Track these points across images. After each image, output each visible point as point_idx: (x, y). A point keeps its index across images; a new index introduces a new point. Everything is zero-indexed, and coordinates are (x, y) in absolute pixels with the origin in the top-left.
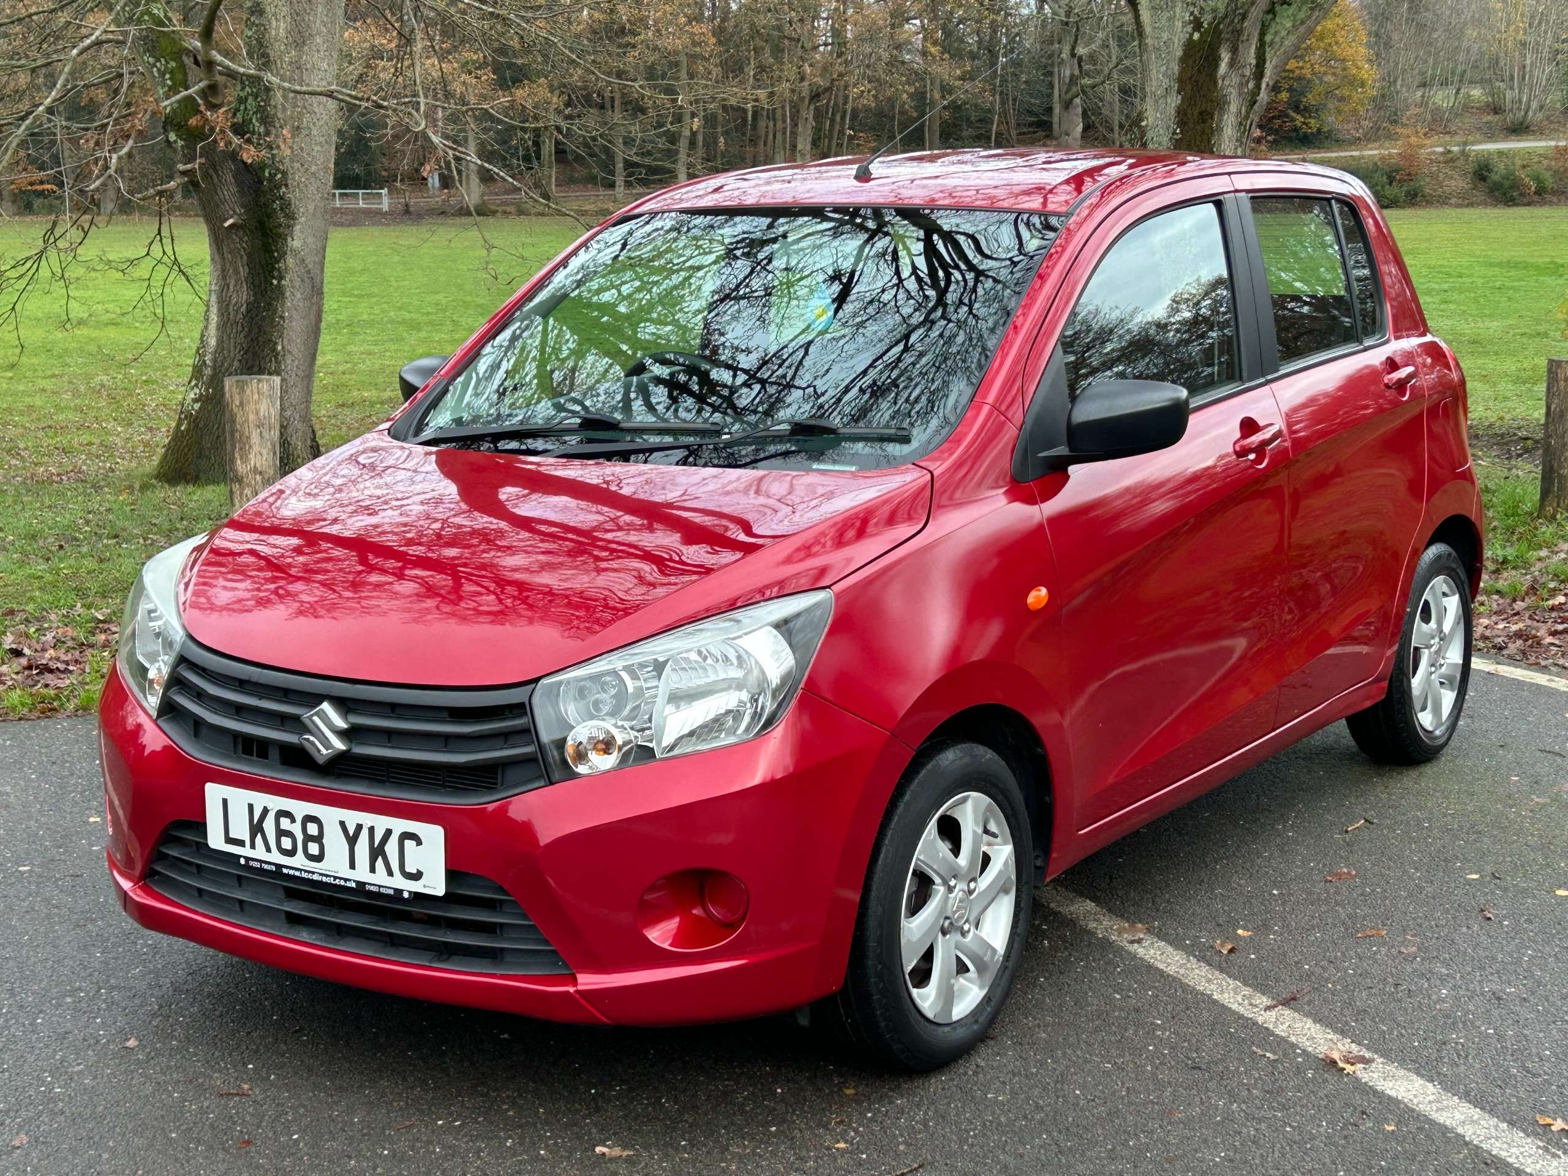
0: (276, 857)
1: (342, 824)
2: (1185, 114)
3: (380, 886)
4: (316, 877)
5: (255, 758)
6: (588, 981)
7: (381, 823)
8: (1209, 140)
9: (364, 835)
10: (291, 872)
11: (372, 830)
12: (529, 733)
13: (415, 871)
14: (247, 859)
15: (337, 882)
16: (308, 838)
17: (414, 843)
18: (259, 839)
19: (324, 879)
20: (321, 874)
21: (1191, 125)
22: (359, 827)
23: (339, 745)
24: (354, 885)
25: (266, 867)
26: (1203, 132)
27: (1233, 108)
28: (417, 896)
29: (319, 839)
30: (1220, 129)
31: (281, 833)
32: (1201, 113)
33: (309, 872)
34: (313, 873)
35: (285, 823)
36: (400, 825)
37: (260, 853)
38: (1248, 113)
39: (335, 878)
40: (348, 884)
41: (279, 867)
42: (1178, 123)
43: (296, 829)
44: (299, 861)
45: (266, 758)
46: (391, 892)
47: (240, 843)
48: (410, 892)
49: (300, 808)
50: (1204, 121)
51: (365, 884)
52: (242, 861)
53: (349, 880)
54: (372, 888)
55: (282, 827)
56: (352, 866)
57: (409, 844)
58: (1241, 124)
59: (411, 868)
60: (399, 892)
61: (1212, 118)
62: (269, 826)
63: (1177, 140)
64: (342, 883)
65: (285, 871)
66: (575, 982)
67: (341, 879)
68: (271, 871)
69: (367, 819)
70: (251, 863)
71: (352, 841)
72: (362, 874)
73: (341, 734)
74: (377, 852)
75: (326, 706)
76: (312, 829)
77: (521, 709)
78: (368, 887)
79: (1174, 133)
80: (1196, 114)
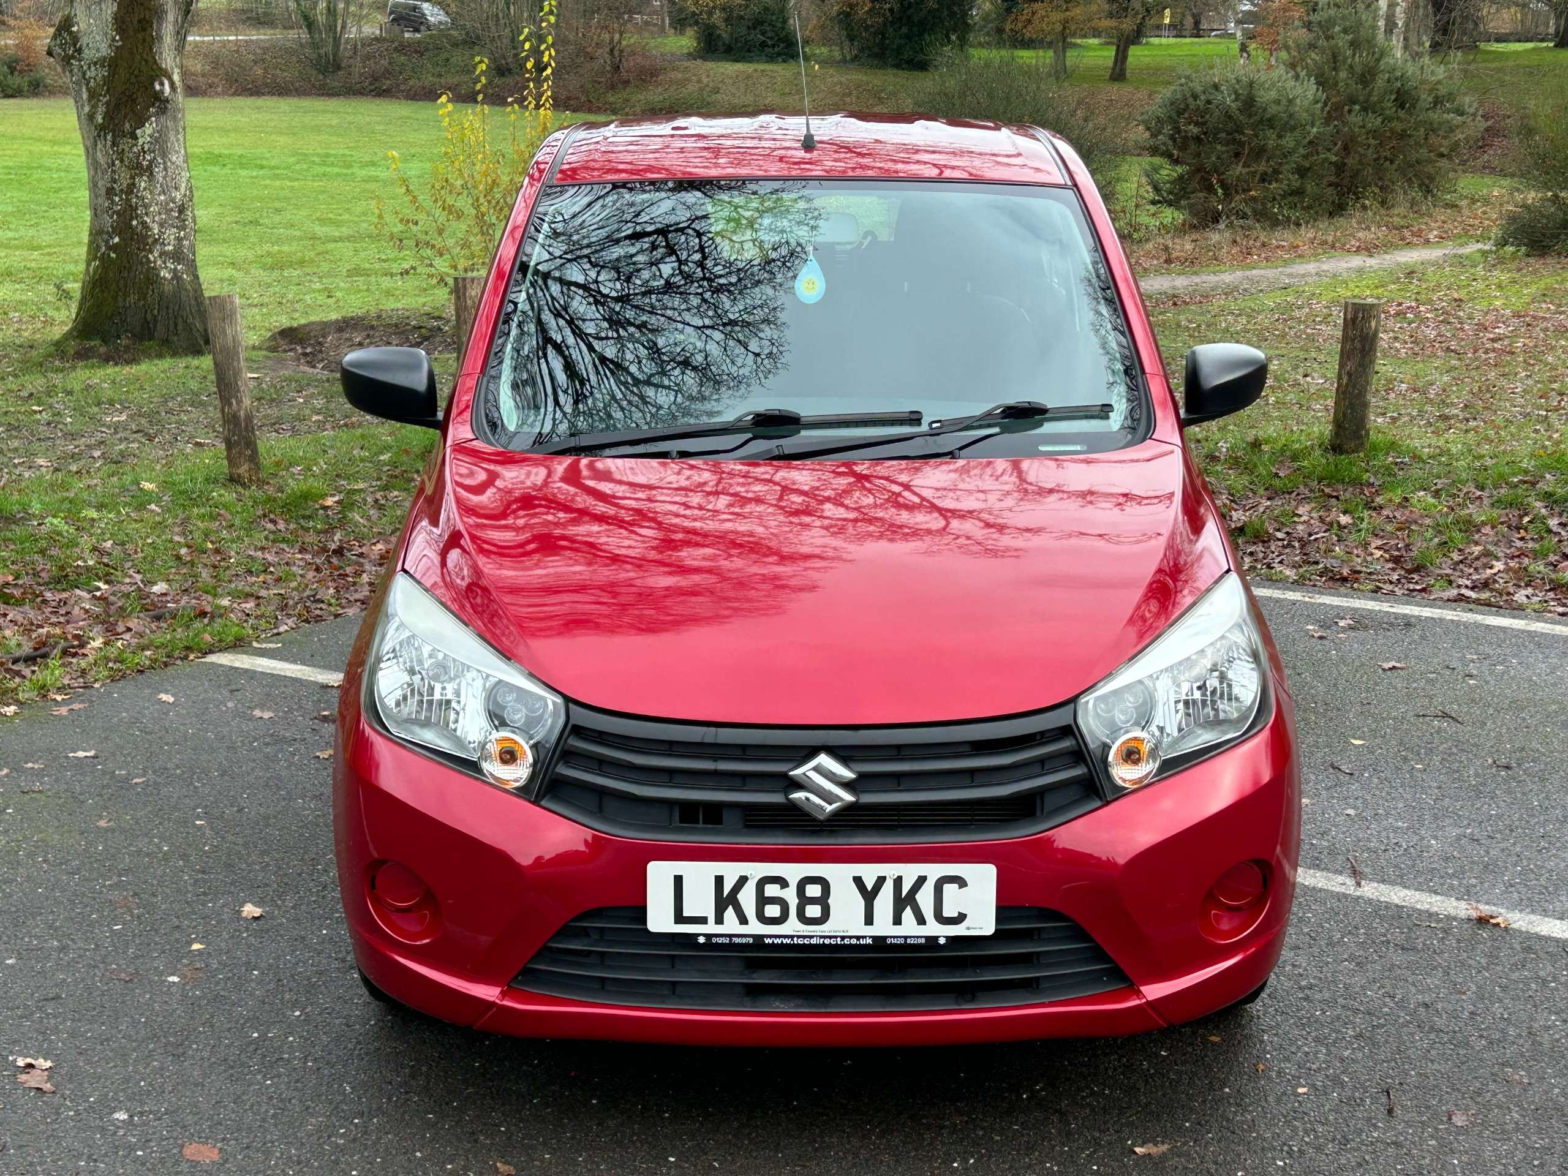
0: (755, 928)
1: (858, 881)
2: (123, 22)
3: (906, 938)
4: (814, 941)
5: (701, 825)
7: (910, 872)
8: (151, 49)
10: (778, 941)
11: (898, 882)
12: (1079, 754)
13: (956, 915)
14: (708, 936)
15: (846, 941)
16: (804, 901)
17: (956, 886)
19: (827, 941)
20: (821, 937)
21: (132, 34)
22: (881, 880)
24: (869, 941)
25: (737, 940)
26: (144, 40)
27: (171, 17)
28: (955, 941)
29: (823, 901)
30: (160, 38)
31: (762, 901)
32: (139, 22)
33: (804, 937)
34: (812, 937)
35: (771, 890)
36: (934, 871)
37: (731, 925)
38: (183, 22)
39: (843, 938)
40: (862, 942)
42: (116, 30)
44: (792, 927)
45: (720, 822)
47: (703, 920)
48: (947, 938)
49: (794, 872)
50: (144, 30)
51: (886, 937)
53: (864, 937)
55: (767, 894)
56: (869, 920)
57: (949, 889)
58: (178, 33)
59: (949, 912)
60: (932, 940)
61: (151, 27)
62: (747, 898)
63: (117, 47)
64: (854, 941)
65: (768, 941)
66: (1139, 994)
67: (851, 937)
68: (747, 945)
69: (891, 870)
70: (714, 940)
71: (869, 896)
72: (884, 926)
73: (847, 785)
74: (904, 901)
75: (824, 760)
76: (813, 891)
79: (114, 40)
80: (135, 22)
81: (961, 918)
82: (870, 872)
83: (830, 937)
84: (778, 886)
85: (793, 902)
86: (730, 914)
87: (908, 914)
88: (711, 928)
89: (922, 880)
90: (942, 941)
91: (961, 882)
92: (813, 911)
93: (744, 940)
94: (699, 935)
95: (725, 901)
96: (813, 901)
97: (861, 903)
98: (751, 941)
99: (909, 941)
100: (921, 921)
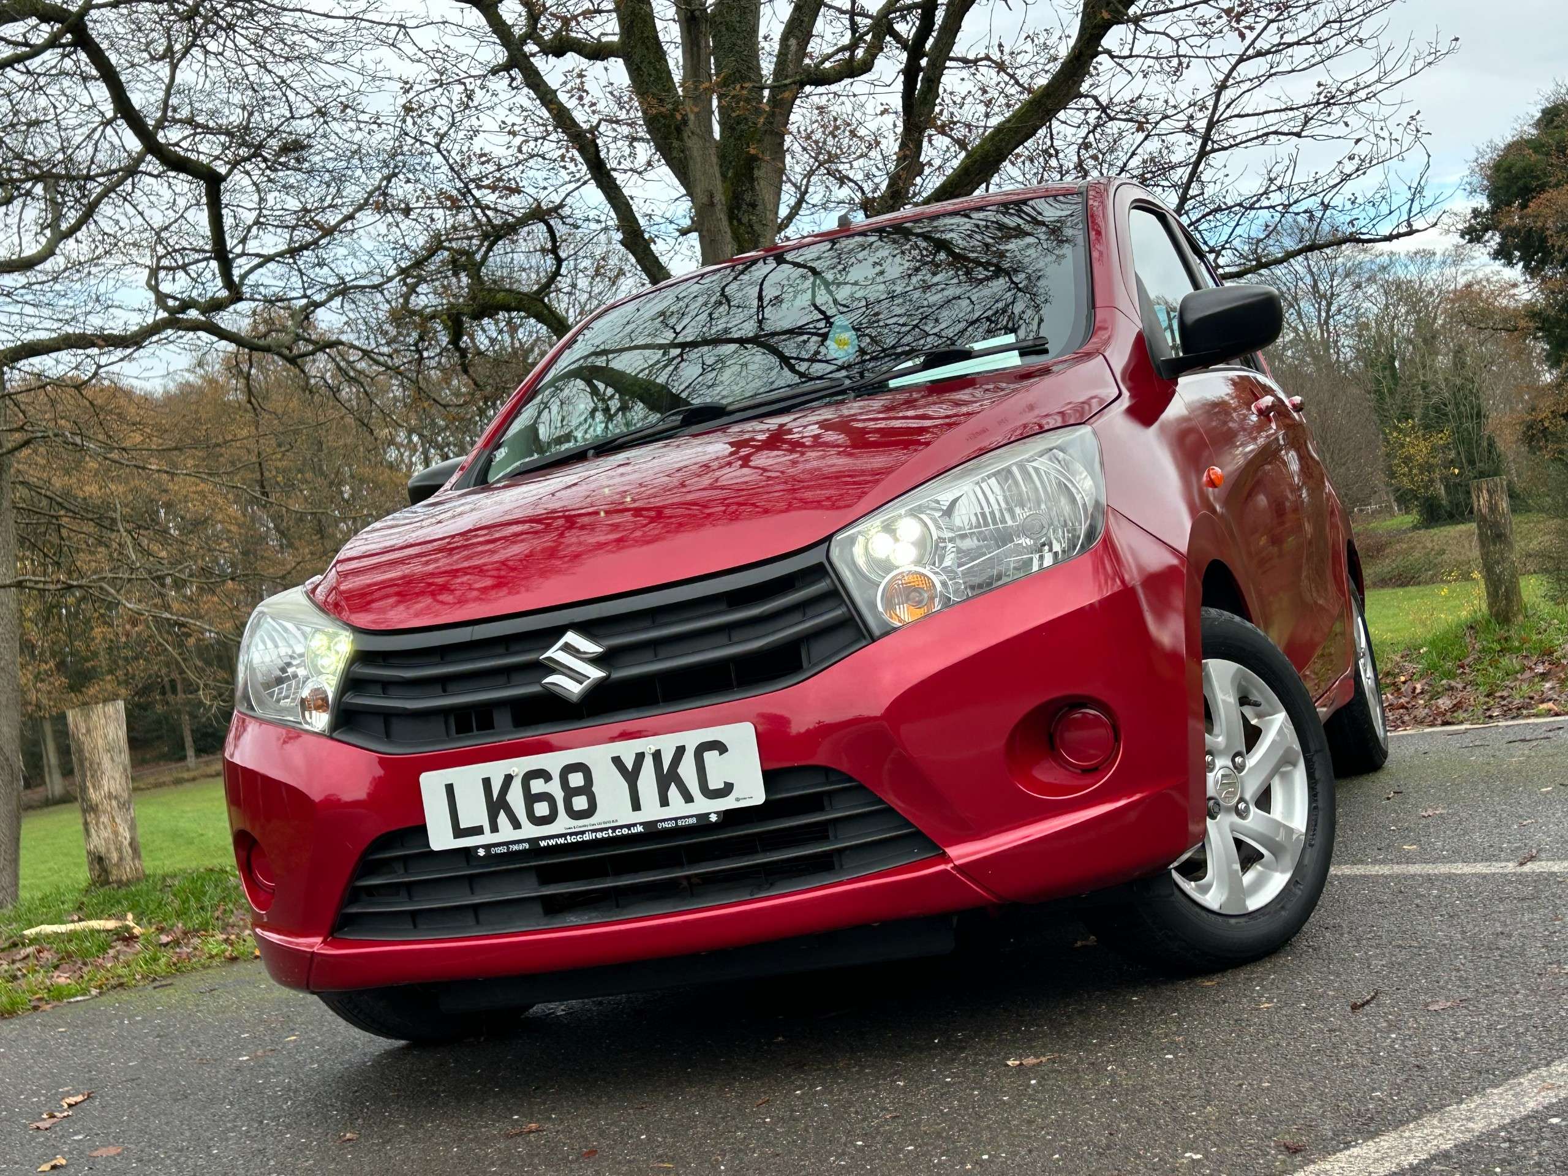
0: (530, 831)
1: (617, 761)
3: (676, 819)
4: (587, 837)
6: (963, 853)
7: (667, 744)
9: (648, 764)
10: (552, 842)
13: (722, 786)
15: (618, 833)
16: (570, 793)
17: (716, 753)
18: (502, 818)
19: (599, 835)
22: (640, 757)
23: (595, 673)
24: (640, 829)
29: (587, 789)
31: (531, 799)
33: (576, 834)
34: (583, 833)
35: (537, 786)
39: (614, 829)
40: (634, 830)
41: (534, 841)
43: (554, 788)
44: (563, 824)
46: (693, 821)
52: (481, 852)
53: (634, 825)
54: (666, 825)
55: (533, 792)
57: (710, 757)
59: (714, 784)
62: (515, 798)
64: (625, 831)
65: (543, 844)
67: (621, 827)
69: (647, 745)
70: (493, 851)
71: (631, 777)
73: (596, 661)
74: (667, 779)
75: (571, 637)
76: (576, 780)
77: (820, 571)
78: (660, 826)
81: (728, 789)
82: (627, 750)
83: (601, 830)
84: (542, 781)
85: (559, 795)
86: (502, 819)
87: (673, 792)
88: (488, 838)
89: (680, 751)
90: (713, 818)
91: (720, 747)
92: (580, 803)
93: (521, 847)
94: (478, 847)
95: (497, 805)
96: (578, 791)
97: (625, 786)
98: (527, 846)
99: (680, 823)
100: (688, 798)
